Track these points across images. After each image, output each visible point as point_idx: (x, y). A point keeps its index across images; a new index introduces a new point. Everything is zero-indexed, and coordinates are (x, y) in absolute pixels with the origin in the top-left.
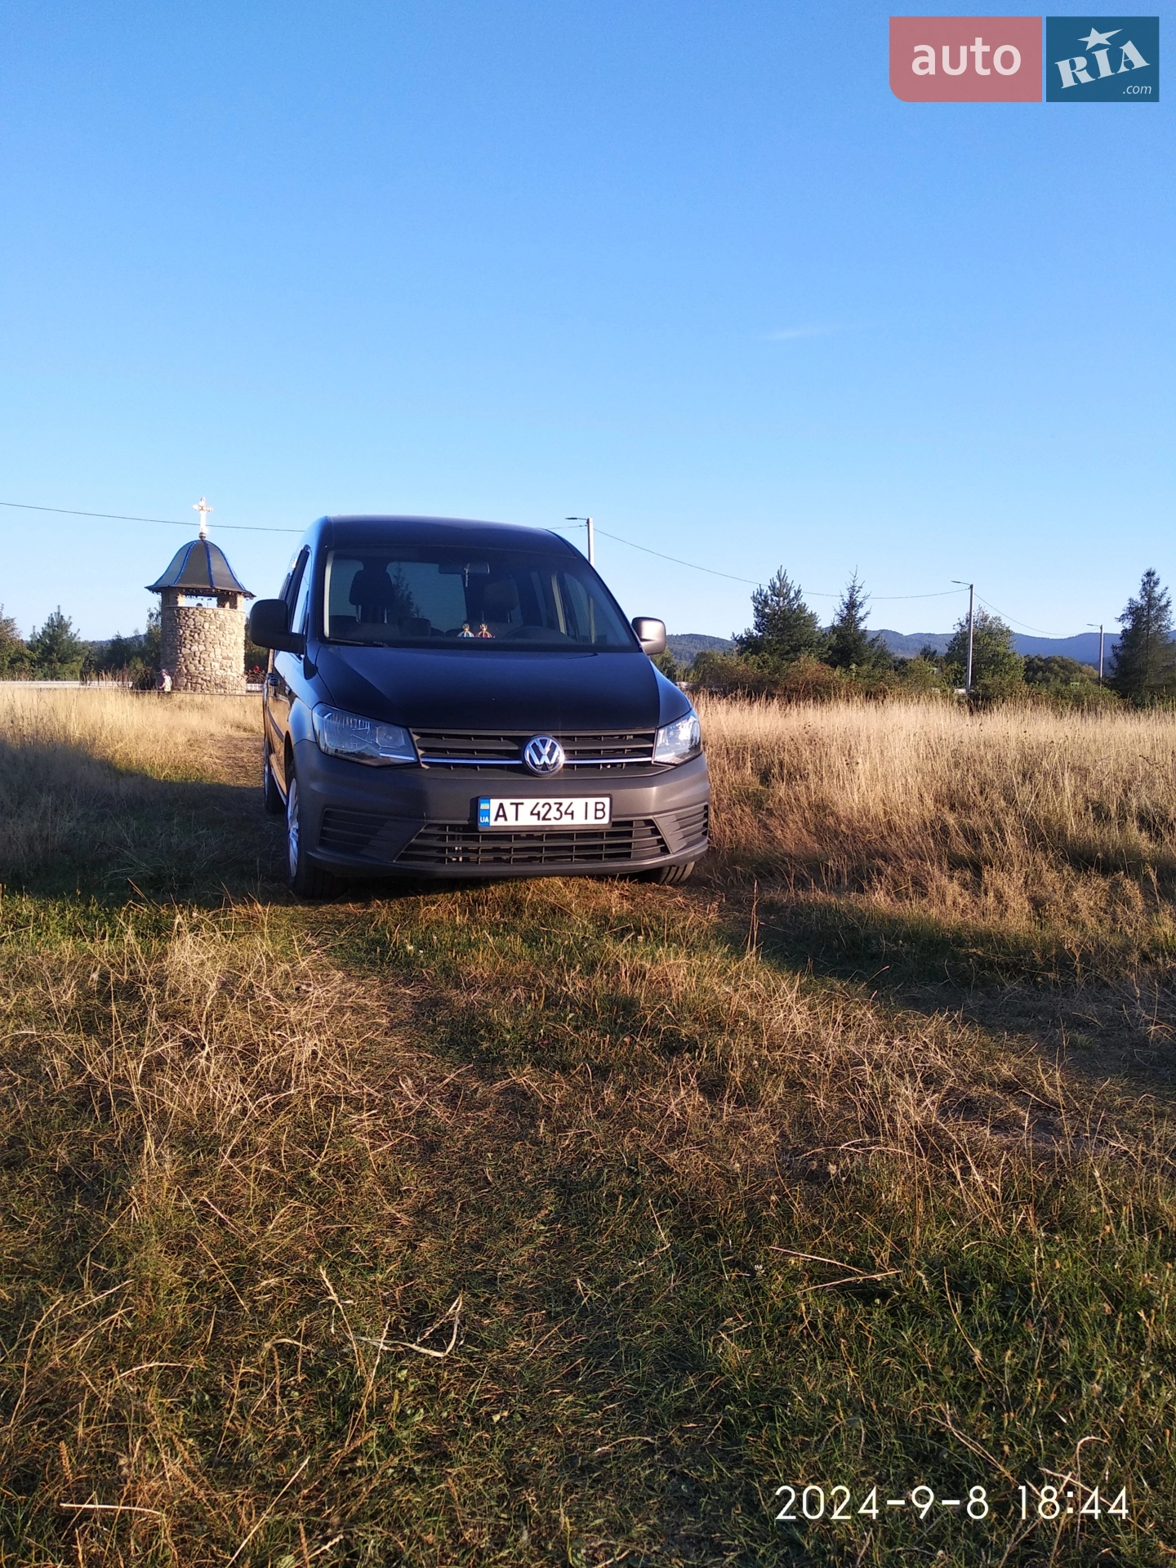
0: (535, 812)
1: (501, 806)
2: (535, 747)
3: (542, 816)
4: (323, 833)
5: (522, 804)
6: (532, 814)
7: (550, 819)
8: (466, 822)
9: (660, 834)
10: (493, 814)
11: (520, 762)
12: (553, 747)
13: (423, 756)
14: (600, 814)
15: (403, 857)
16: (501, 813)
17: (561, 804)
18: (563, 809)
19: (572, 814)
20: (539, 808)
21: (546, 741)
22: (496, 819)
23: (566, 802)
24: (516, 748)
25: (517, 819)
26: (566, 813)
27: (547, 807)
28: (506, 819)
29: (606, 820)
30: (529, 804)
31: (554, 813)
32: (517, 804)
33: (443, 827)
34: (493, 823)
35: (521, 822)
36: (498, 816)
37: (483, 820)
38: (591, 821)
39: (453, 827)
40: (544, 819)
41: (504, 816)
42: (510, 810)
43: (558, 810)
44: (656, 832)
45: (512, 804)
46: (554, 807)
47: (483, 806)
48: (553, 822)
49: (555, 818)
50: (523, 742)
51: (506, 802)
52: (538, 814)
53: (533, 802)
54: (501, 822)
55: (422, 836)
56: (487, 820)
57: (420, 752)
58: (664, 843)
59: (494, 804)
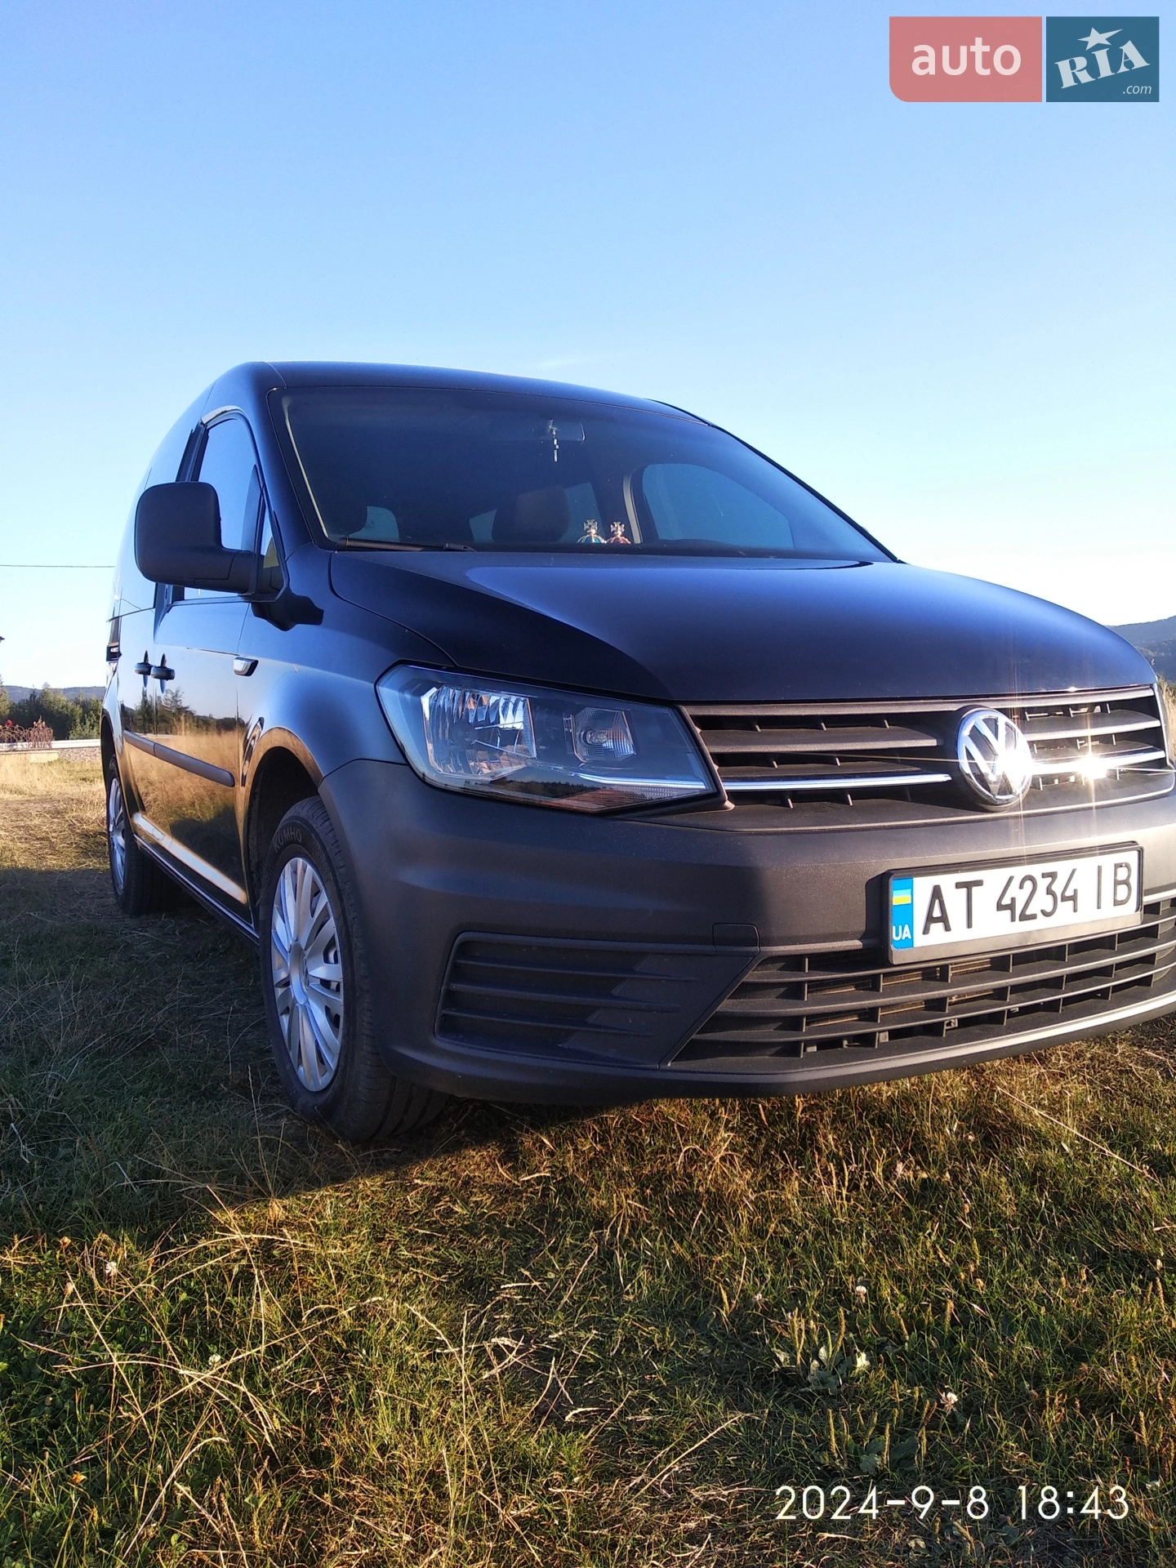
0: (1006, 901)
1: (937, 893)
2: (976, 735)
3: (1018, 911)
4: (451, 998)
5: (979, 883)
6: (1000, 907)
7: (1033, 917)
8: (856, 944)
10: (920, 918)
11: (952, 777)
14: (1121, 894)
15: (687, 1054)
16: (937, 913)
17: (1053, 875)
18: (1058, 888)
19: (1074, 898)
20: (1013, 890)
22: (926, 931)
23: (1062, 869)
24: (933, 743)
25: (969, 925)
26: (1064, 899)
27: (1028, 885)
28: (947, 928)
29: (1130, 907)
30: (992, 882)
31: (1042, 901)
32: (968, 886)
33: (798, 963)
34: (920, 940)
35: (976, 933)
36: (930, 919)
37: (898, 934)
38: (1107, 910)
39: (821, 961)
40: (1024, 917)
41: (944, 919)
42: (955, 900)
43: (1049, 891)
45: (959, 885)
47: (898, 898)
48: (1041, 923)
49: (1044, 913)
50: (946, 726)
51: (947, 883)
52: (1011, 907)
53: (1001, 875)
54: (938, 935)
56: (907, 934)
57: (719, 767)
59: (921, 889)
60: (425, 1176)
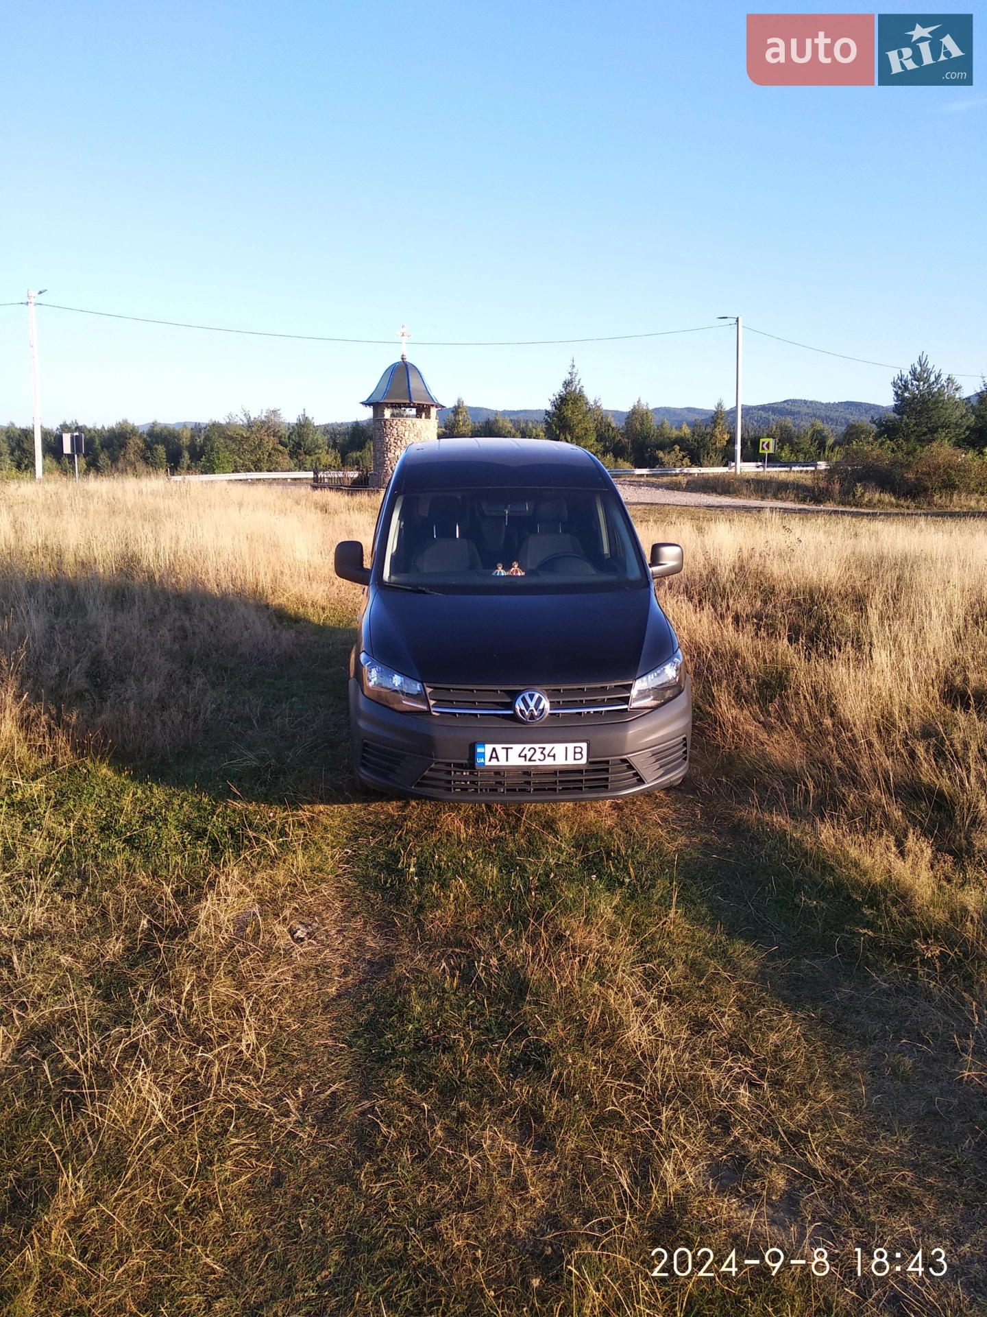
0: (523, 754)
1: (494, 750)
2: (524, 700)
3: (528, 758)
4: (363, 758)
5: (511, 748)
6: (520, 756)
7: (535, 760)
8: (466, 761)
9: (634, 769)
10: (487, 756)
11: (512, 712)
12: (540, 700)
13: (434, 706)
14: (578, 756)
15: (419, 785)
16: (494, 755)
17: (544, 749)
18: (546, 752)
19: (554, 756)
20: (526, 752)
21: (534, 695)
22: (490, 760)
23: (548, 747)
24: (509, 700)
25: (507, 760)
26: (549, 756)
27: (532, 751)
28: (498, 760)
29: (584, 761)
30: (517, 748)
31: (538, 756)
32: (507, 749)
33: (449, 765)
34: (487, 763)
35: (511, 763)
36: (491, 757)
37: (480, 761)
38: (571, 761)
39: (456, 765)
40: (530, 760)
41: (497, 757)
42: (501, 753)
43: (542, 753)
44: (631, 767)
45: (503, 748)
46: (538, 751)
47: (479, 750)
48: (538, 763)
49: (540, 760)
50: (514, 695)
51: (498, 747)
52: (525, 756)
53: (520, 747)
54: (494, 762)
55: (431, 770)
56: (482, 761)
57: (432, 702)
58: (639, 775)
59: (488, 748)
60: (373, 807)
